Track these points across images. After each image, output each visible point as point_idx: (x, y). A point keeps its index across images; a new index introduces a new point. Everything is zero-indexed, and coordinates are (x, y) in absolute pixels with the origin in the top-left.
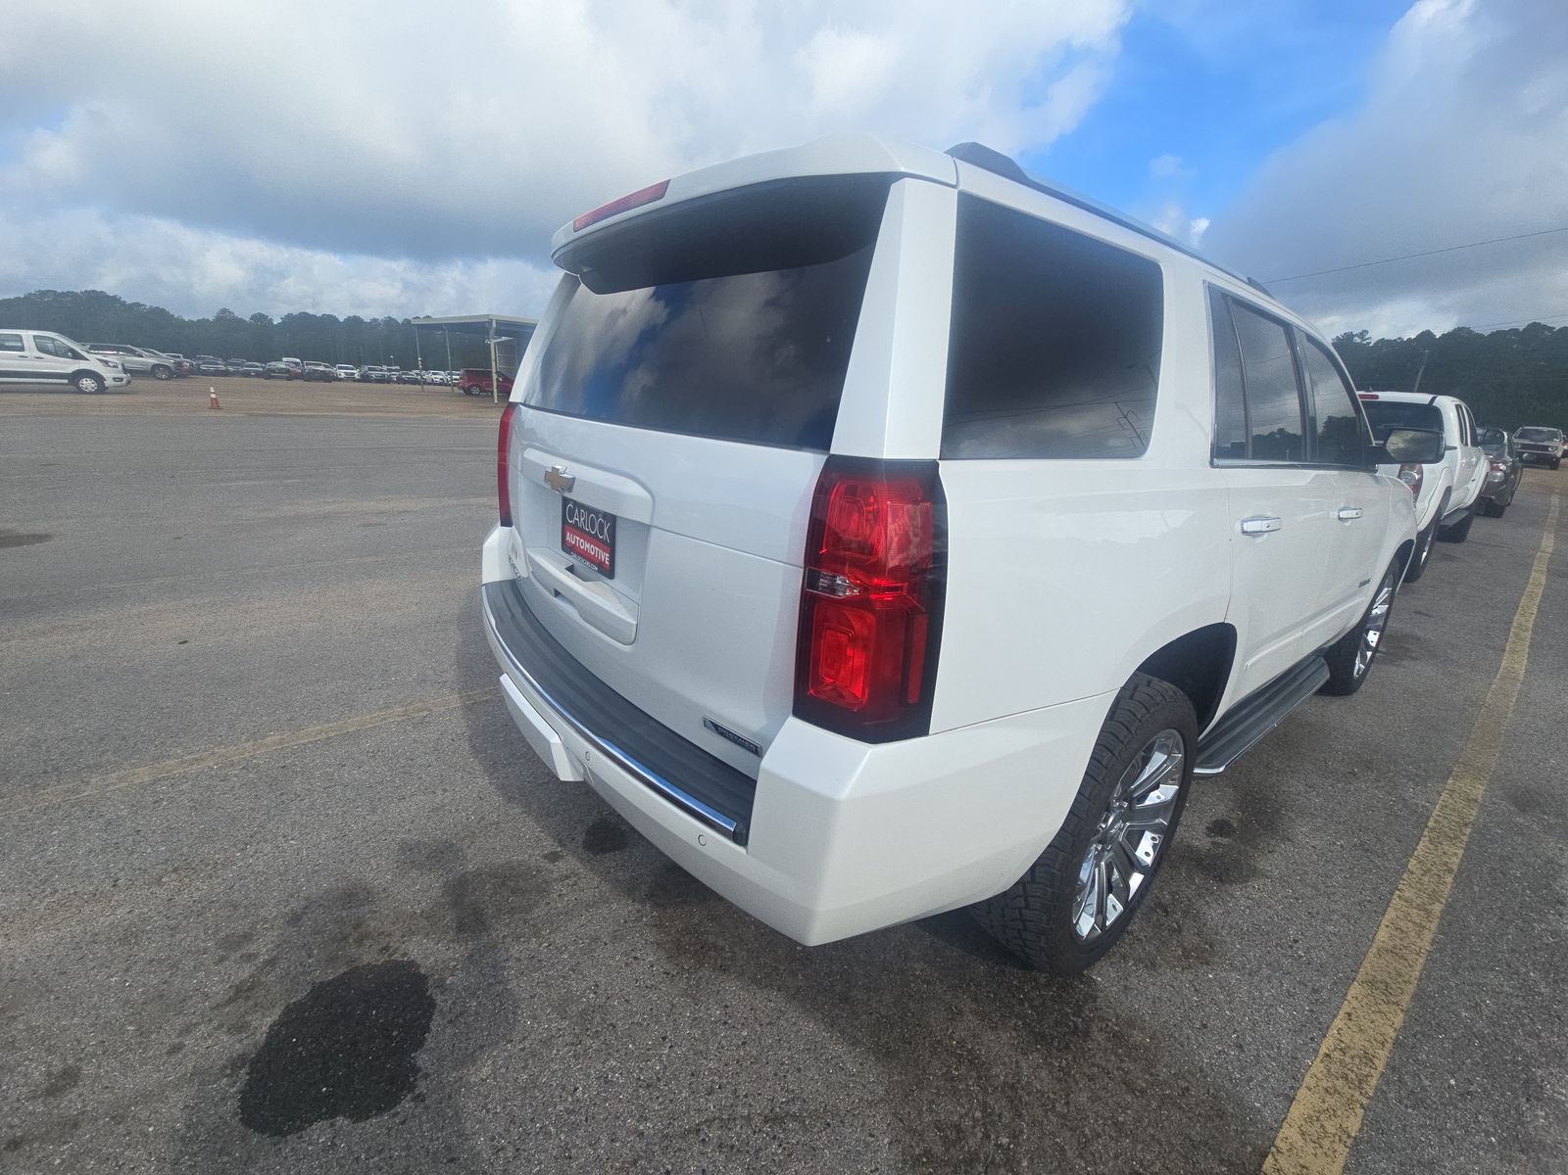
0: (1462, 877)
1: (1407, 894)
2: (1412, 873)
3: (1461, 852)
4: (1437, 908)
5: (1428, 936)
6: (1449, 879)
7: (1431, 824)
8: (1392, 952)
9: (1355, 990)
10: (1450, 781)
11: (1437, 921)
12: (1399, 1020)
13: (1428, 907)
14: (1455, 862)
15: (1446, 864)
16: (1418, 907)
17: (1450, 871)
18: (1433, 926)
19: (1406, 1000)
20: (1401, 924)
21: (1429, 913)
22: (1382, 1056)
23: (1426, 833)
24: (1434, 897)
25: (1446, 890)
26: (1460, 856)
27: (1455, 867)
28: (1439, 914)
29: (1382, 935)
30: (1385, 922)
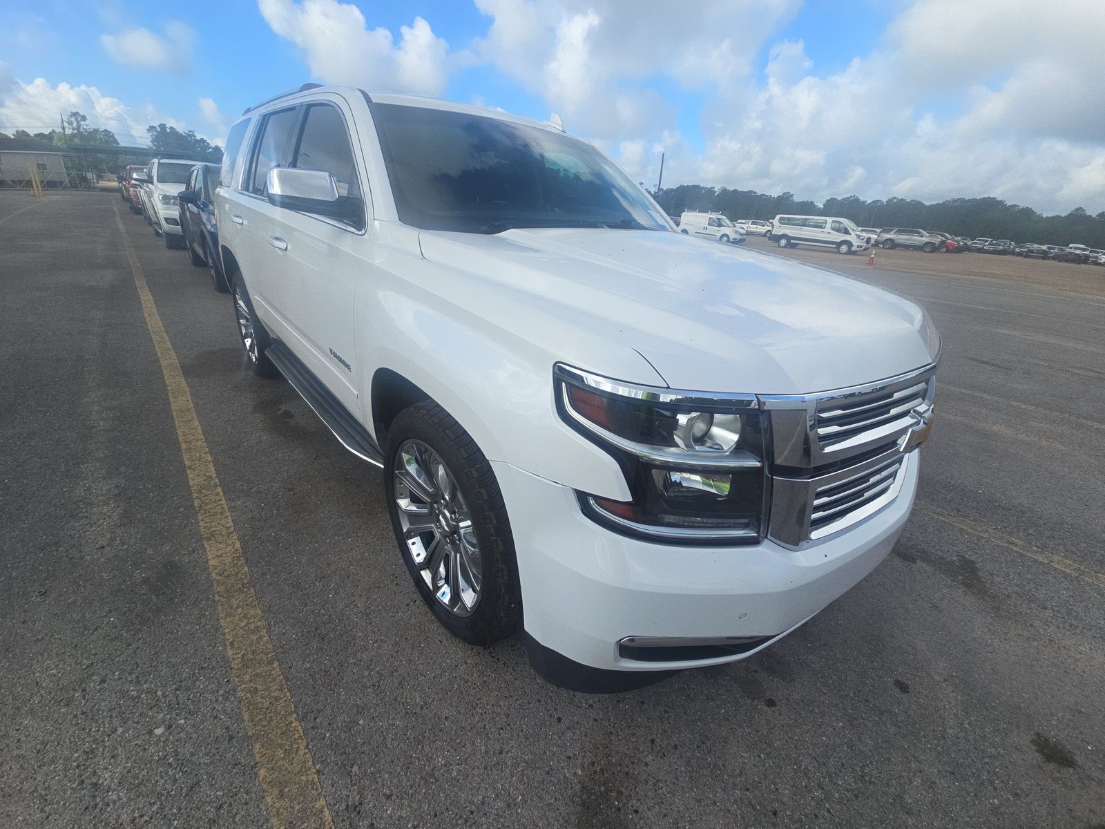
0: (182, 470)
1: (200, 442)
2: (205, 453)
3: (191, 483)
4: (184, 446)
5: (180, 434)
6: (187, 463)
7: (219, 489)
8: (189, 421)
9: (192, 406)
10: (238, 545)
11: (180, 440)
12: (173, 408)
13: (188, 444)
14: (191, 475)
15: (194, 470)
16: (192, 441)
17: (190, 467)
18: (180, 439)
19: (174, 413)
20: (193, 431)
21: (186, 442)
22: (171, 400)
23: (217, 480)
24: (189, 449)
25: (185, 457)
26: (190, 480)
27: (189, 472)
28: (182, 444)
29: (196, 423)
30: (200, 427)
